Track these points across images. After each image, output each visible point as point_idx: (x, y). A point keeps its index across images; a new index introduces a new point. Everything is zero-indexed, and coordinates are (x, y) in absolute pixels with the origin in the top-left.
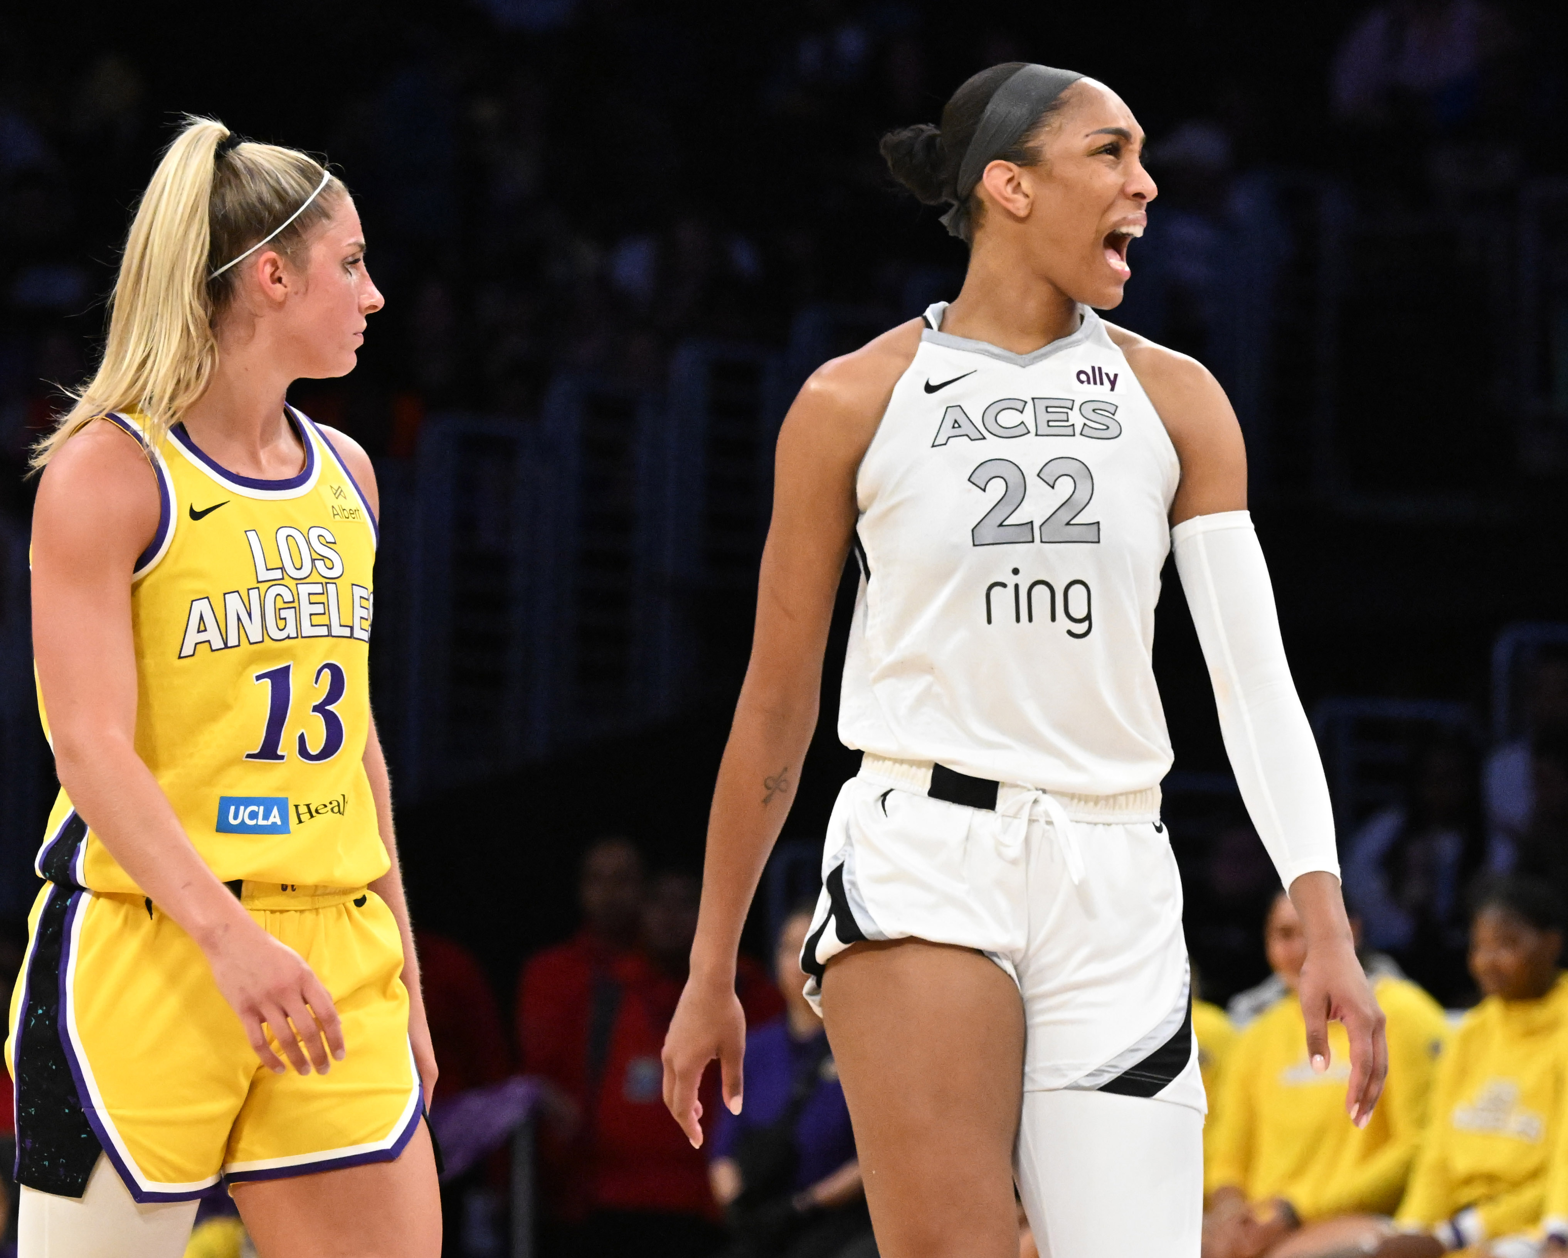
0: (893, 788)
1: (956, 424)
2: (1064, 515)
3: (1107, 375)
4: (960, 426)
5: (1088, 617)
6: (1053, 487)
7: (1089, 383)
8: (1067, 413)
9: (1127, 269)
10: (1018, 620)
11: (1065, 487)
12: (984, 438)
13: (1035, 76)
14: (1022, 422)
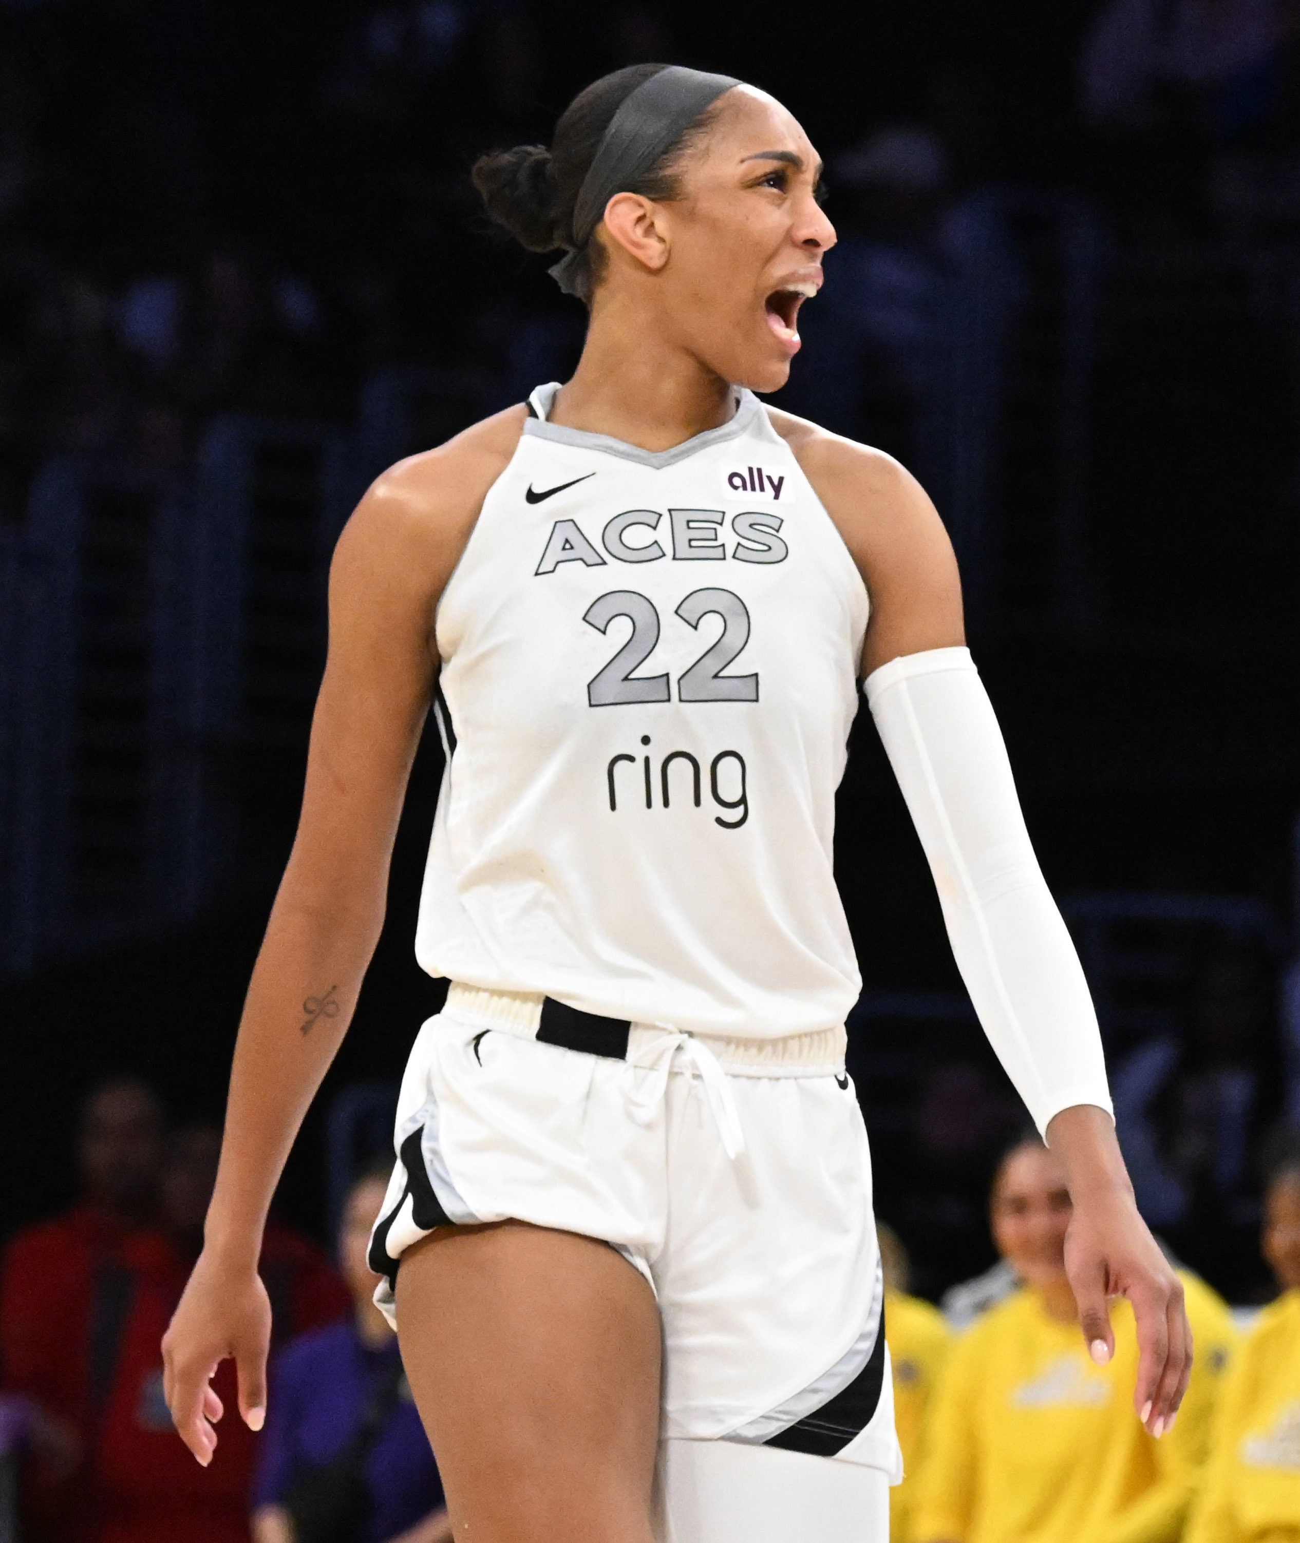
0: (490, 1028)
1: (567, 545)
2: (711, 665)
3: (769, 478)
4: (572, 548)
5: (743, 801)
6: (695, 628)
7: (745, 488)
8: (715, 529)
9: (796, 338)
10: (649, 805)
11: (712, 627)
12: (604, 563)
13: (678, 83)
14: (656, 542)
